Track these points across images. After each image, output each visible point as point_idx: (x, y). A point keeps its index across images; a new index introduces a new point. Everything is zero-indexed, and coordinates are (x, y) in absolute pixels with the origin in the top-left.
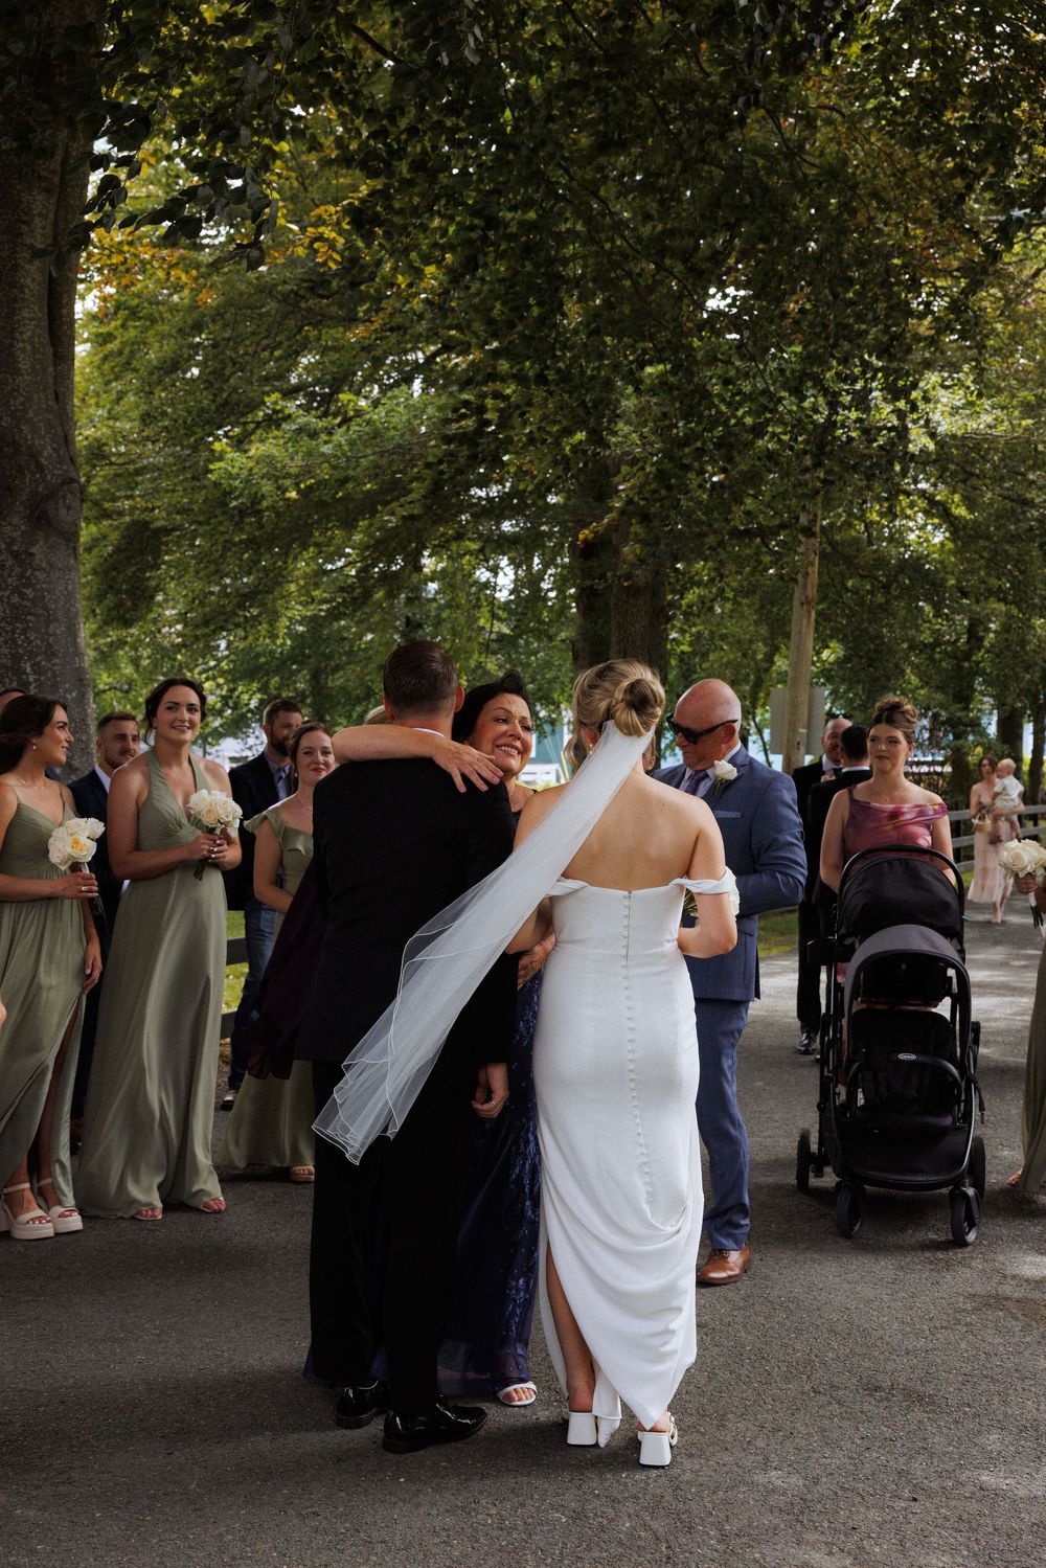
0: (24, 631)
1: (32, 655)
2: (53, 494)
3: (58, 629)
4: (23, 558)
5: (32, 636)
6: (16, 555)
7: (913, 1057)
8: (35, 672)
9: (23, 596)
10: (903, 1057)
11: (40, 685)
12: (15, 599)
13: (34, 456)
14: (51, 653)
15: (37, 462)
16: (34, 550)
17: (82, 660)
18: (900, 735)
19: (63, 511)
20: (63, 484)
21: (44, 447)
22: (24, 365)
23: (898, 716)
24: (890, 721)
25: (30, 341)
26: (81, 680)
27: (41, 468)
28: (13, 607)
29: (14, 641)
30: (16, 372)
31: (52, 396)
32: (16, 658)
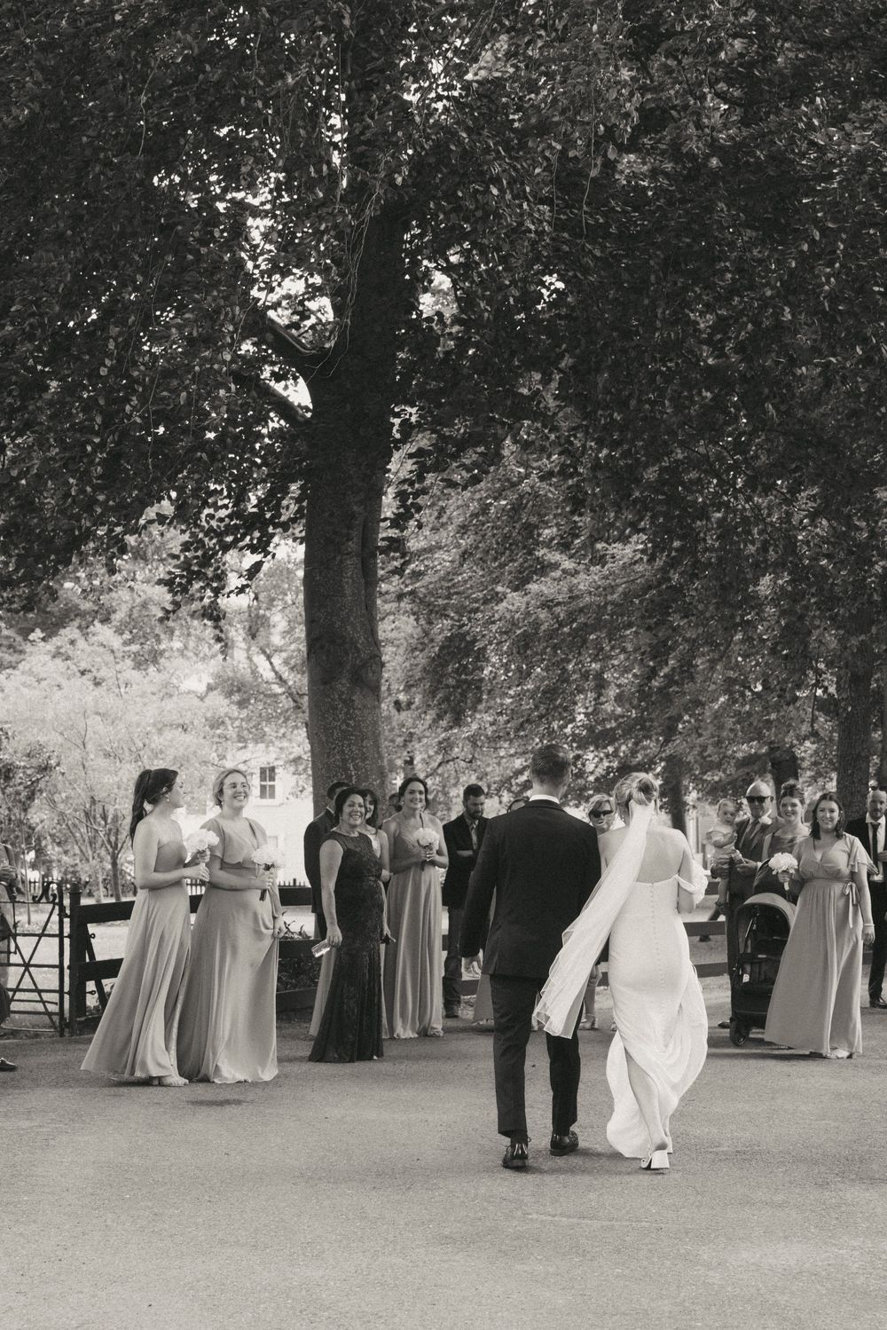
0: (349, 745)
1: (353, 759)
2: (364, 665)
3: (368, 743)
4: (349, 703)
5: (354, 748)
6: (344, 702)
7: (764, 956)
8: (355, 769)
9: (348, 725)
10: (760, 956)
11: (358, 777)
12: (344, 727)
13: (353, 643)
14: (364, 759)
15: (356, 647)
16: (354, 698)
17: (382, 761)
18: (796, 801)
19: (371, 675)
20: (371, 658)
21: (359, 638)
22: (348, 591)
23: (796, 792)
24: (792, 795)
25: (352, 577)
26: (382, 773)
27: (358, 650)
28: (342, 731)
29: (343, 751)
30: (344, 595)
31: (364, 607)
32: (344, 761)
